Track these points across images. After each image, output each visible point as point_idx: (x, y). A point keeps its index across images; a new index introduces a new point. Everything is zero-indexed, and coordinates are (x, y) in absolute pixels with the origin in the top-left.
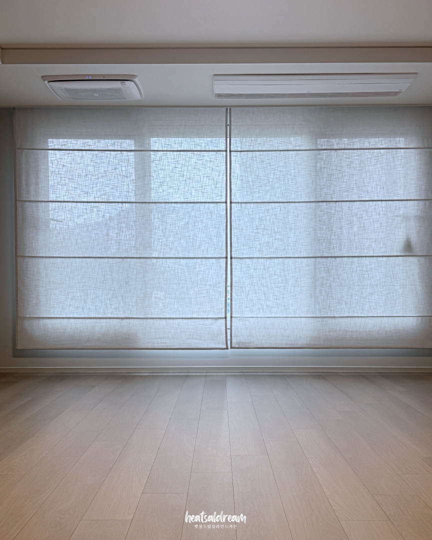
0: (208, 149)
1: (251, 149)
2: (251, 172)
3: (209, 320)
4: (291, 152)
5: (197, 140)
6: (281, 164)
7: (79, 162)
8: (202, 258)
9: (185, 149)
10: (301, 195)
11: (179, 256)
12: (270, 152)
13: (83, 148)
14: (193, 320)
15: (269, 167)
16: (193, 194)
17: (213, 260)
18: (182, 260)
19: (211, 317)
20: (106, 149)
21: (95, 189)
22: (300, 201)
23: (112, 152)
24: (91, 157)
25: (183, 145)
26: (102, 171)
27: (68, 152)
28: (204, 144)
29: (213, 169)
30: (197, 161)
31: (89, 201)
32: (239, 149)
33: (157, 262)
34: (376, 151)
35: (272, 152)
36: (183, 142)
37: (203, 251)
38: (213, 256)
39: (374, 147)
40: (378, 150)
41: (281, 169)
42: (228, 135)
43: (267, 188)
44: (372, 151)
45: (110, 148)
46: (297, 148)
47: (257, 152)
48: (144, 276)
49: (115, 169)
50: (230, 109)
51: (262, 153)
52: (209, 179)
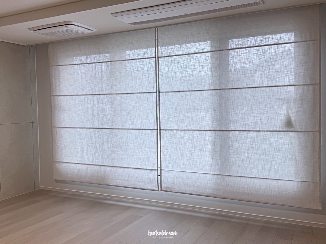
0: (145, 57)
1: (171, 54)
2: (171, 70)
3: (148, 170)
4: (197, 54)
6: (190, 63)
7: (78, 71)
8: (143, 129)
9: (132, 58)
10: (204, 85)
11: (129, 128)
12: (183, 56)
13: (80, 63)
14: (138, 170)
15: (182, 67)
16: (137, 87)
17: (149, 131)
18: (131, 130)
19: (149, 168)
20: (91, 62)
21: (86, 87)
22: (204, 89)
23: (94, 64)
24: (83, 68)
25: (130, 56)
27: (73, 66)
28: (142, 54)
29: (148, 70)
30: (138, 66)
31: (83, 94)
32: (164, 56)
33: (118, 131)
34: (260, 48)
35: (185, 56)
36: (130, 54)
37: (143, 125)
38: (149, 128)
39: (259, 44)
40: (263, 47)
41: (191, 67)
42: (157, 46)
43: (182, 81)
44: (257, 48)
45: (93, 62)
46: (201, 51)
47: (175, 57)
48: (111, 140)
50: (158, 29)
51: (178, 57)
52: (146, 77)
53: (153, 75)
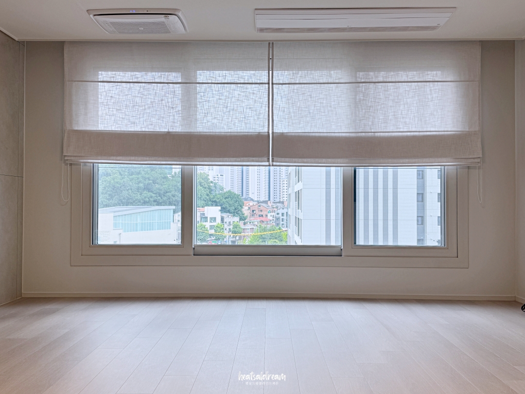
0: (251, 82)
1: (293, 81)
2: (293, 103)
4: (332, 85)
5: (240, 73)
7: (127, 93)
9: (229, 81)
12: (311, 85)
16: (236, 124)
23: (159, 85)
24: (138, 88)
25: (227, 78)
26: (149, 102)
28: (247, 77)
29: (255, 101)
30: (240, 93)
36: (227, 75)
41: (322, 101)
42: (270, 69)
47: (298, 85)
49: (162, 100)
50: (273, 43)
51: (303, 85)
53: (264, 108)
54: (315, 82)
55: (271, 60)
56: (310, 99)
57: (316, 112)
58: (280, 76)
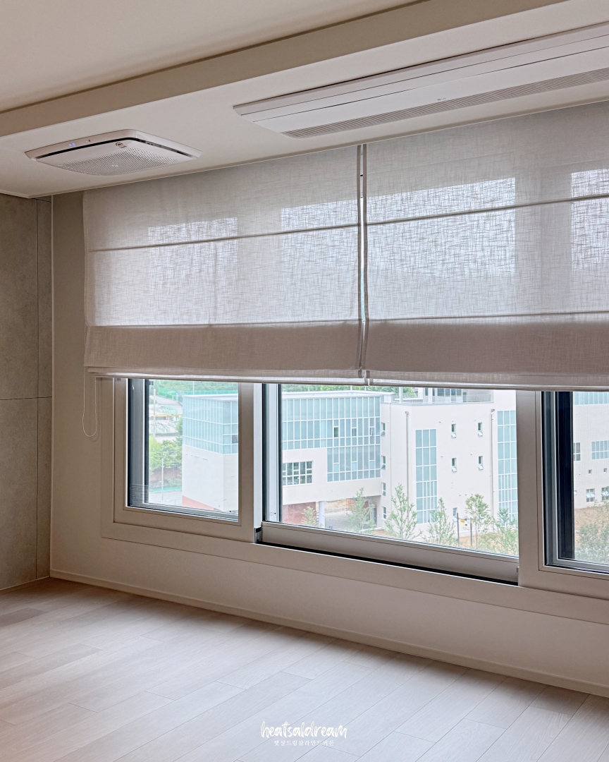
0: (329, 225)
1: (402, 216)
2: (402, 260)
5: (311, 208)
6: (456, 241)
7: (156, 264)
12: (435, 220)
20: (189, 240)
21: (174, 306)
28: (323, 217)
29: (337, 260)
32: (382, 220)
35: (440, 219)
41: (457, 251)
42: (362, 194)
43: (430, 290)
46: (488, 206)
47: (412, 222)
50: (365, 146)
51: (420, 222)
52: (332, 279)
53: (351, 272)
54: (444, 212)
55: (362, 178)
56: (433, 250)
57: (446, 276)
58: (379, 206)
